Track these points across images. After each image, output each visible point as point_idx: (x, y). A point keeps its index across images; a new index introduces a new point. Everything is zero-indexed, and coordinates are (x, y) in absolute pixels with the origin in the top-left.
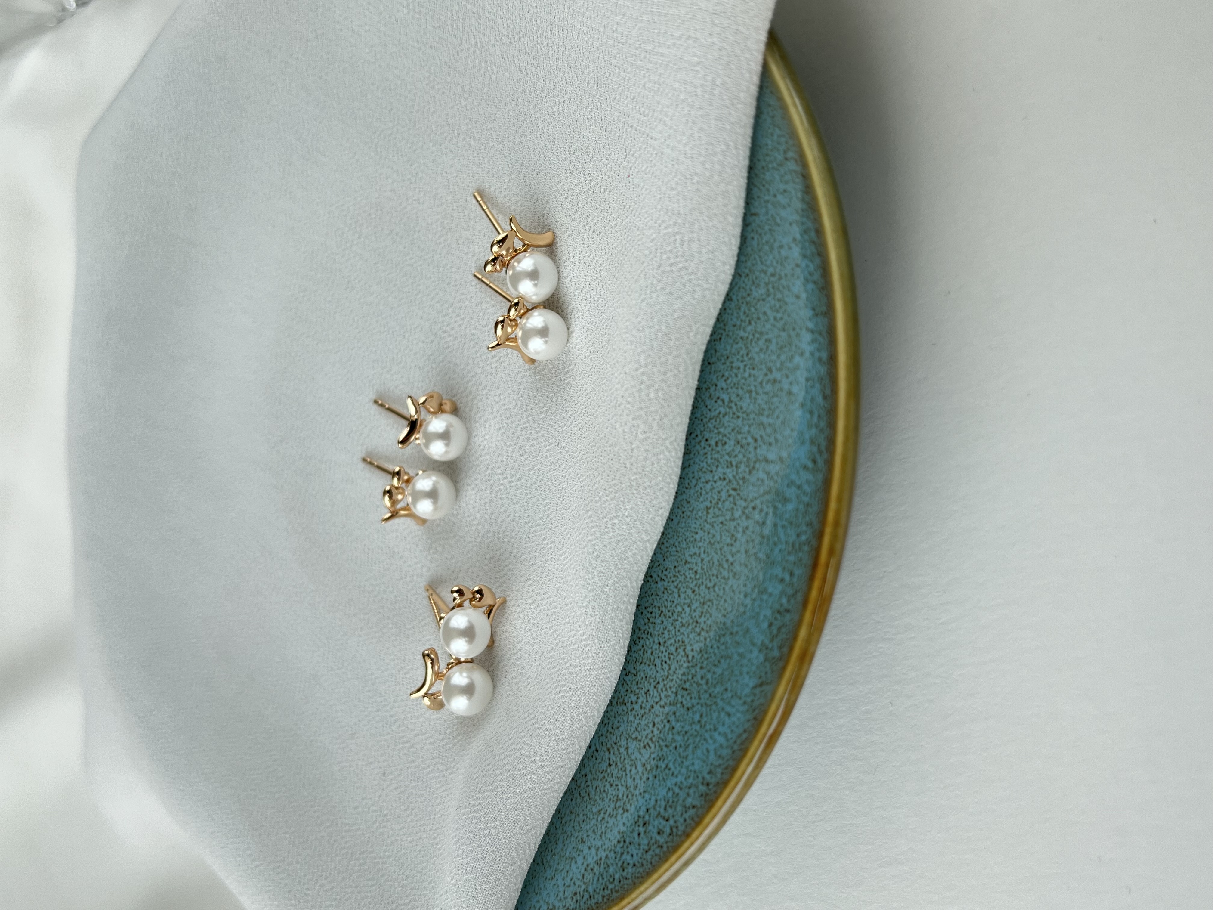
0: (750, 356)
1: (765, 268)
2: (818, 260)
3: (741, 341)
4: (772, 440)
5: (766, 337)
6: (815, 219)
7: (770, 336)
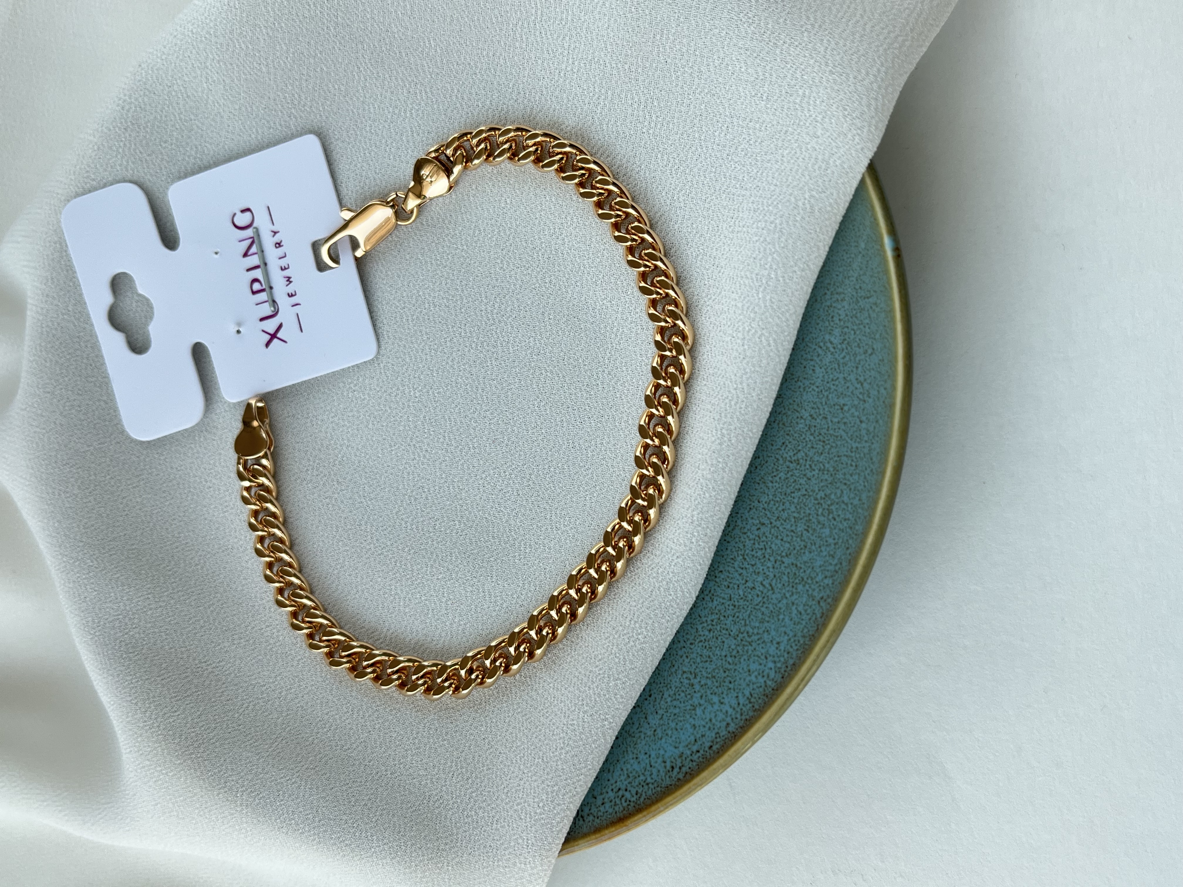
0: (692, 647)
1: (748, 622)
2: (778, 678)
3: (695, 630)
4: (659, 712)
5: (711, 654)
6: (800, 658)
7: (714, 659)
